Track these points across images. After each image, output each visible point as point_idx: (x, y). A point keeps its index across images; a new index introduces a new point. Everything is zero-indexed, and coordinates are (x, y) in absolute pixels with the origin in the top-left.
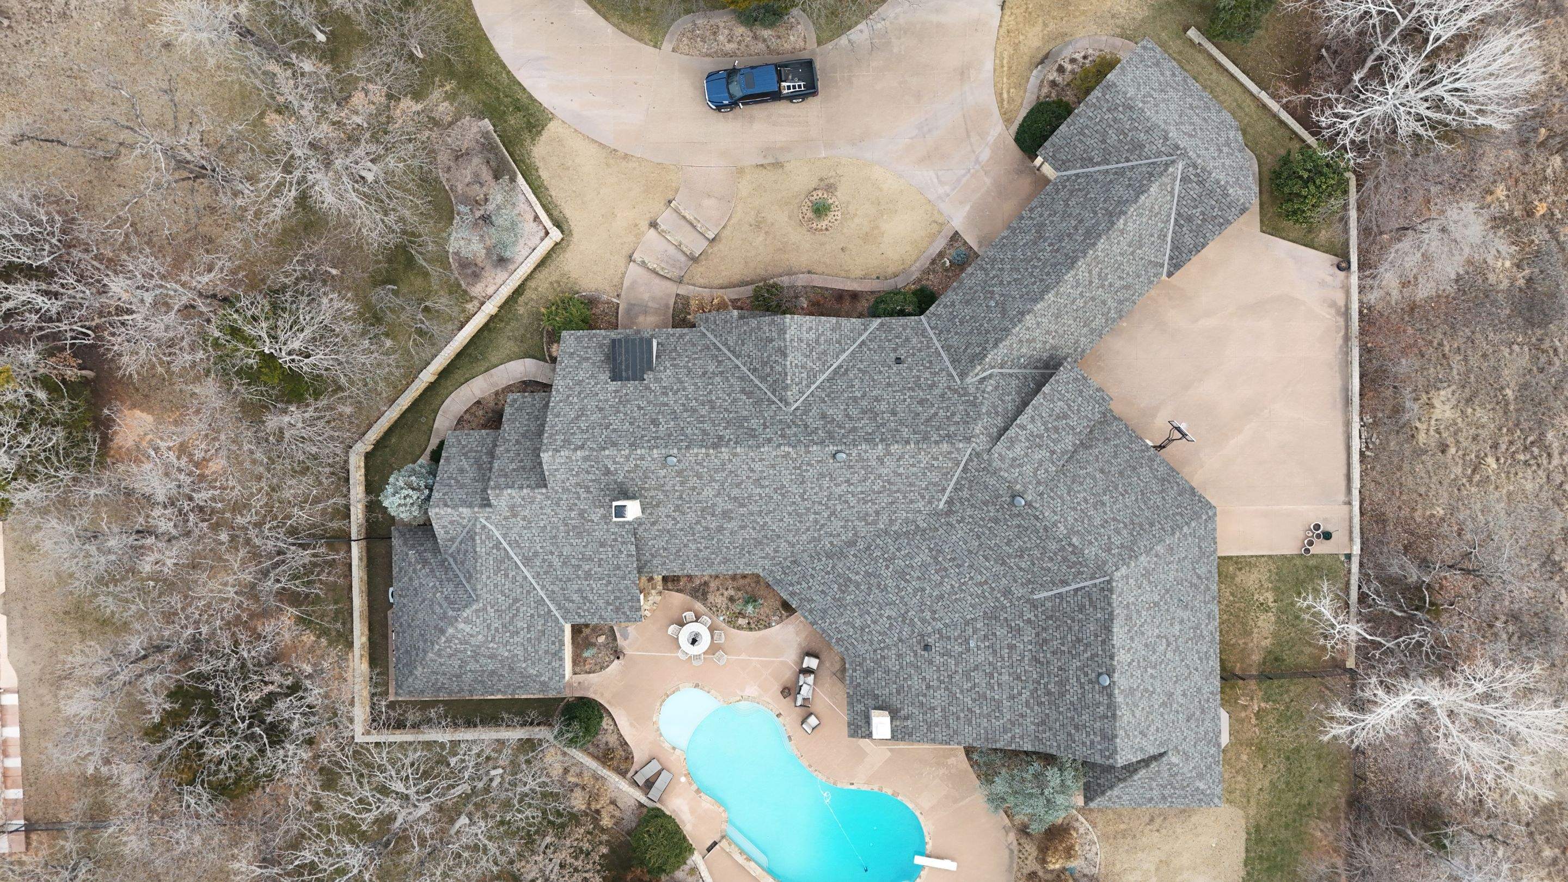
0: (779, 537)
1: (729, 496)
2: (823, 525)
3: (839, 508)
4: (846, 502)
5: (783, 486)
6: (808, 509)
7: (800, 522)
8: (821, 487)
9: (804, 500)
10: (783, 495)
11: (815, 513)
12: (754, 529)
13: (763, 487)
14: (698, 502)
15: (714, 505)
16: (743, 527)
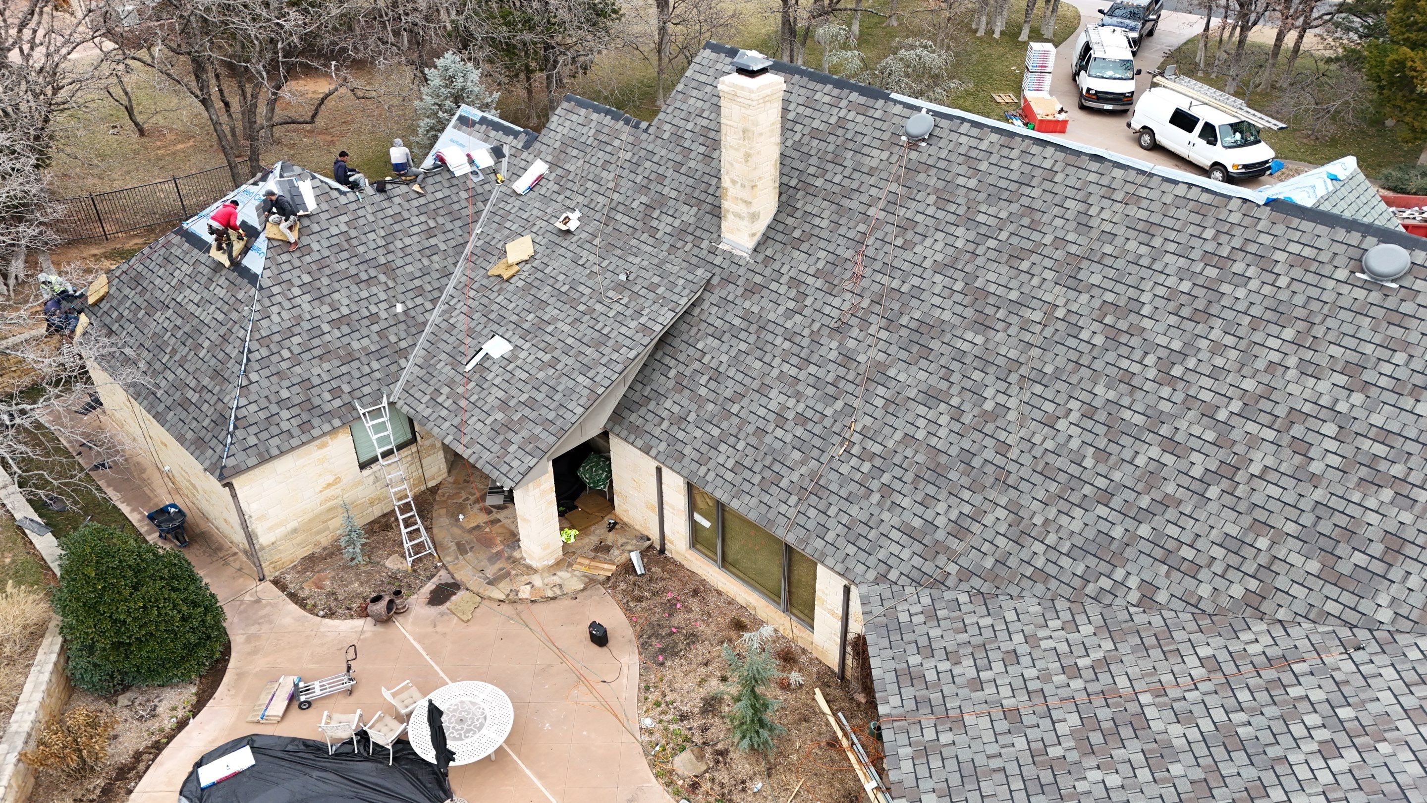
0: (1002, 481)
1: (970, 279)
2: (1165, 503)
3: (1258, 462)
4: (1301, 448)
5: (1134, 307)
6: (1155, 418)
7: (1102, 455)
8: (1247, 355)
9: (1165, 377)
10: (1113, 336)
11: (1171, 445)
12: (957, 414)
13: (1075, 285)
14: (888, 269)
15: (917, 293)
16: (932, 397)
